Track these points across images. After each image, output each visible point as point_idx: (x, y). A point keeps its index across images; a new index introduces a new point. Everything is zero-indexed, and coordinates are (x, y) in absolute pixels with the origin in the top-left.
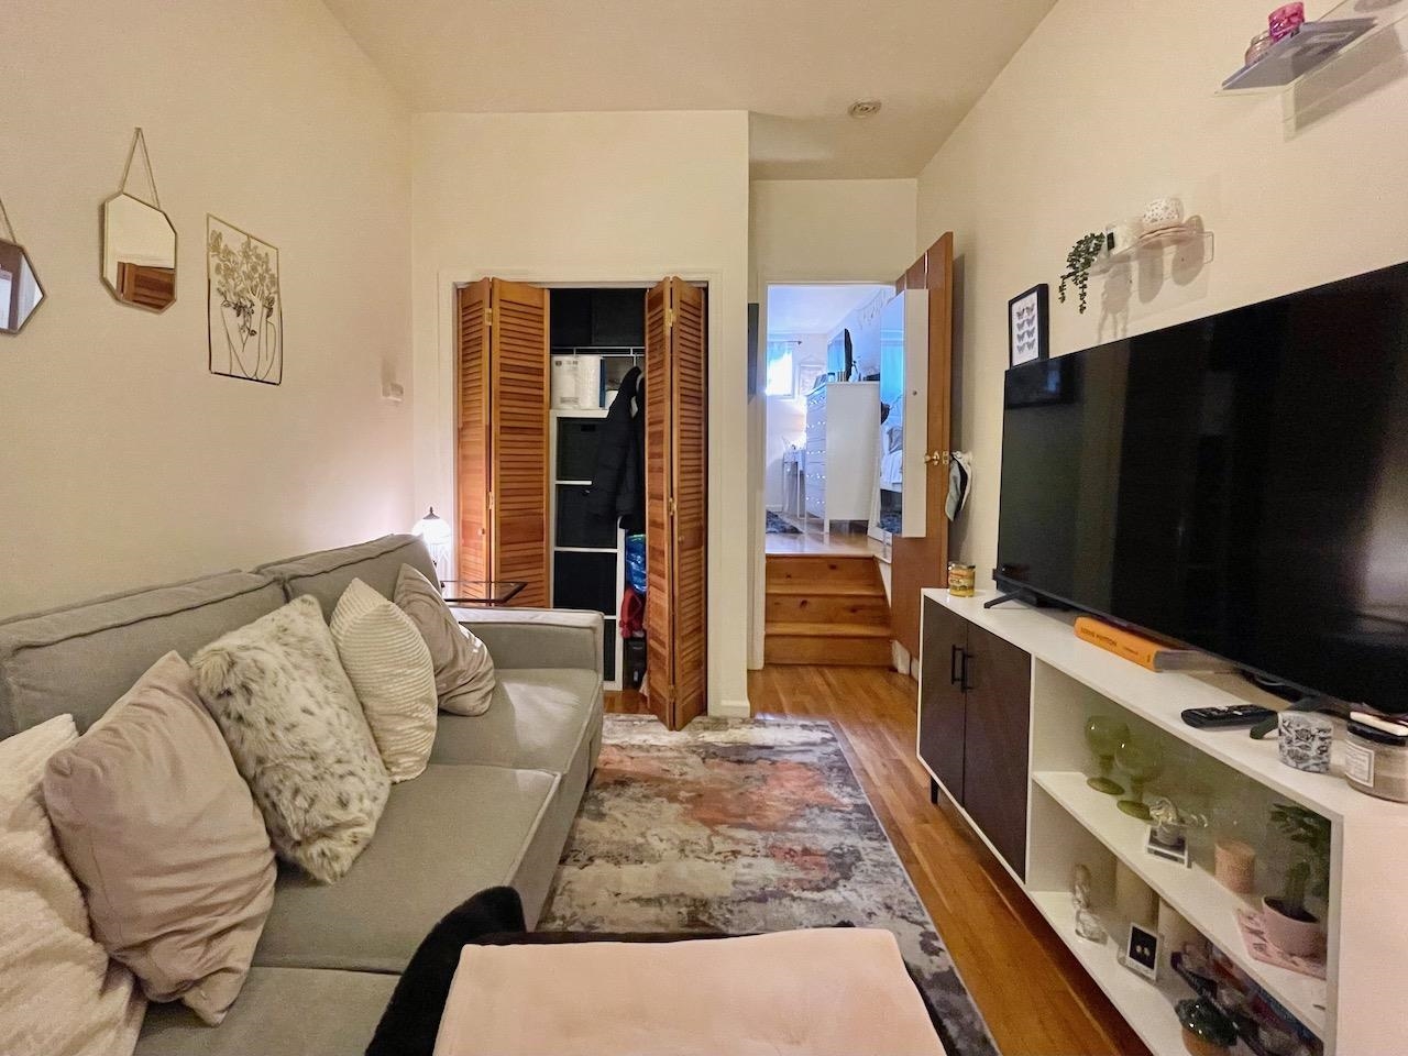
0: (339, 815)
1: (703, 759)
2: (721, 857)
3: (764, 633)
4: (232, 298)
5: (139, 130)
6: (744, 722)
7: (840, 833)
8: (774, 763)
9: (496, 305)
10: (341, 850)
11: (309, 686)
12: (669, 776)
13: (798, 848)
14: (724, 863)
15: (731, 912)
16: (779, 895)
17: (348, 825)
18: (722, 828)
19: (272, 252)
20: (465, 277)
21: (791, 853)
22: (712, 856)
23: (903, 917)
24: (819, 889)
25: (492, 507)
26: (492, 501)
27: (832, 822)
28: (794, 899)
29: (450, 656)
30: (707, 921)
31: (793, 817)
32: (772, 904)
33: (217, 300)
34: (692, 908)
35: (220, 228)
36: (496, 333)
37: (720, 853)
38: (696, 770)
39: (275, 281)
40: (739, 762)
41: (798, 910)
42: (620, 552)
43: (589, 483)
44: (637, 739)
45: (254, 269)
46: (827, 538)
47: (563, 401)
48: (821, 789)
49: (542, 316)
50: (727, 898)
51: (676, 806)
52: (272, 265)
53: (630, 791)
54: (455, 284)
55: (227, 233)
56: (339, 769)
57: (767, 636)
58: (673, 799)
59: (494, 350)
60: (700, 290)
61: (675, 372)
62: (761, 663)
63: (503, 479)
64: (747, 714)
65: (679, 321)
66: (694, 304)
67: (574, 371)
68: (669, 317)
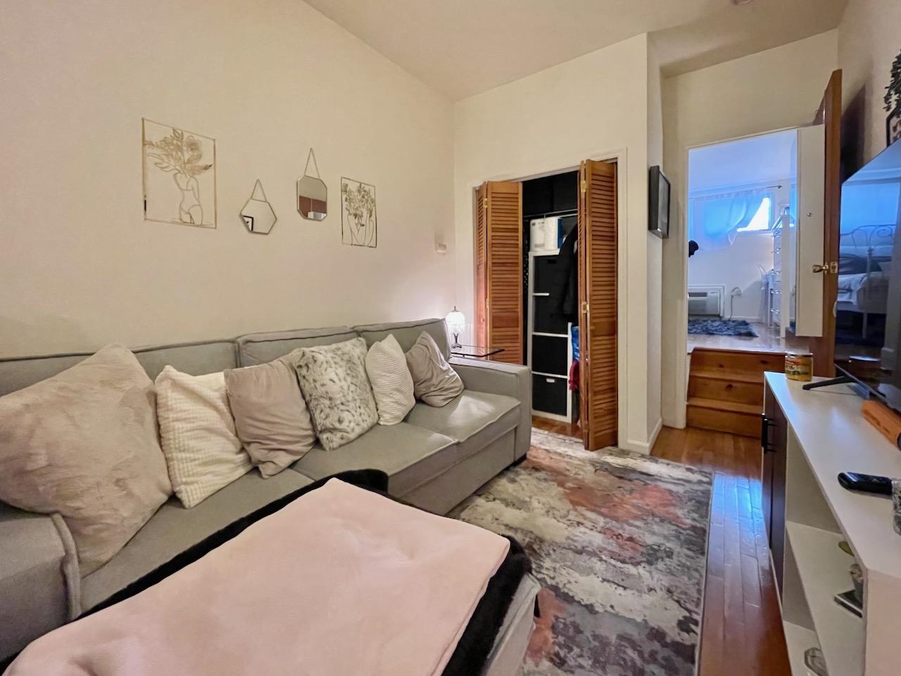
0: (337, 425)
1: (596, 470)
2: (569, 523)
3: (686, 403)
4: (352, 211)
5: (311, 149)
6: (643, 456)
7: (665, 537)
8: (646, 484)
9: (488, 196)
10: (334, 439)
11: (337, 371)
12: (567, 473)
13: (626, 535)
14: (568, 526)
15: (555, 550)
16: (593, 554)
17: (340, 430)
18: (579, 508)
19: (372, 189)
20: (479, 183)
21: (618, 536)
22: (564, 520)
23: (678, 602)
24: (623, 562)
25: (488, 307)
26: (488, 303)
27: (667, 529)
28: (601, 560)
29: (429, 375)
30: (537, 550)
31: (636, 517)
32: (584, 557)
33: (346, 213)
34: (533, 541)
35: (347, 182)
36: (490, 211)
37: (569, 520)
38: (588, 475)
39: (373, 201)
40: (621, 478)
41: (599, 566)
42: (569, 336)
43: (548, 294)
44: (561, 449)
45: (363, 197)
46: (783, 342)
47: (536, 246)
48: (672, 509)
49: (517, 198)
50: (557, 543)
51: (561, 489)
52: (372, 194)
53: (538, 474)
54: (474, 188)
55: (350, 183)
56: (342, 407)
57: (688, 407)
58: (561, 484)
59: (489, 221)
60: (613, 165)
61: (587, 219)
62: (681, 424)
63: (493, 291)
64: (647, 452)
65: (591, 187)
66: (607, 175)
67: (542, 228)
68: (584, 186)
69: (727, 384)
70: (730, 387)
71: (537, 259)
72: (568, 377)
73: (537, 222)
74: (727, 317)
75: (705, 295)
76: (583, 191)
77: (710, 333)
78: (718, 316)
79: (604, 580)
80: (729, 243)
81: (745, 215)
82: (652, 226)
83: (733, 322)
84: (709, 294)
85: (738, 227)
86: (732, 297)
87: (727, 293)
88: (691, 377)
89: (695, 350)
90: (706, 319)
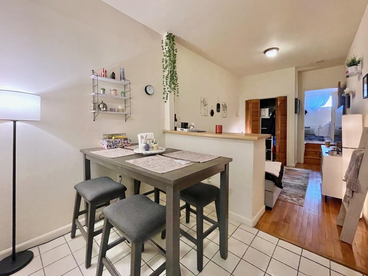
3: (304, 157)
4: (223, 110)
8: (295, 171)
9: (251, 103)
19: (226, 104)
20: (247, 99)
36: (251, 107)
39: (226, 106)
42: (272, 140)
43: (266, 128)
47: (262, 116)
55: (223, 103)
57: (304, 158)
59: (251, 110)
60: (286, 97)
61: (280, 111)
62: (302, 162)
63: (252, 128)
64: (294, 167)
65: (281, 103)
66: (284, 100)
67: (264, 111)
68: (279, 103)
69: (315, 152)
70: (316, 153)
71: (262, 119)
72: (271, 150)
73: (263, 109)
74: (317, 135)
75: (309, 128)
76: (278, 104)
77: (311, 140)
78: (314, 135)
80: (318, 111)
81: (323, 102)
82: (296, 112)
83: (319, 136)
84: (311, 128)
85: (321, 106)
86: (319, 128)
87: (317, 127)
88: (305, 151)
89: (306, 144)
90: (309, 135)
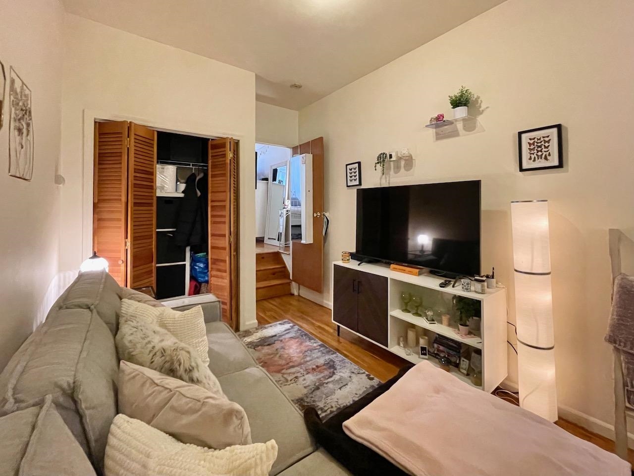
1: (254, 349)
2: (293, 381)
6: (258, 329)
7: (323, 356)
8: (281, 341)
9: (133, 136)
13: (314, 367)
14: (295, 382)
15: (312, 397)
16: (322, 384)
18: (284, 371)
19: (29, 93)
21: (313, 369)
22: (289, 383)
23: (358, 373)
24: (331, 377)
25: (128, 247)
26: (129, 244)
27: (316, 354)
28: (327, 383)
31: (304, 357)
32: (322, 388)
34: (299, 403)
35: (14, 76)
36: (132, 152)
37: (291, 380)
39: (30, 112)
40: (269, 345)
41: (331, 386)
42: (187, 263)
47: (158, 188)
48: (304, 344)
49: (153, 144)
50: (307, 394)
52: (29, 102)
54: (95, 119)
59: (131, 161)
60: (237, 144)
63: (134, 232)
64: (257, 325)
71: (159, 199)
73: (158, 167)
79: (340, 388)
